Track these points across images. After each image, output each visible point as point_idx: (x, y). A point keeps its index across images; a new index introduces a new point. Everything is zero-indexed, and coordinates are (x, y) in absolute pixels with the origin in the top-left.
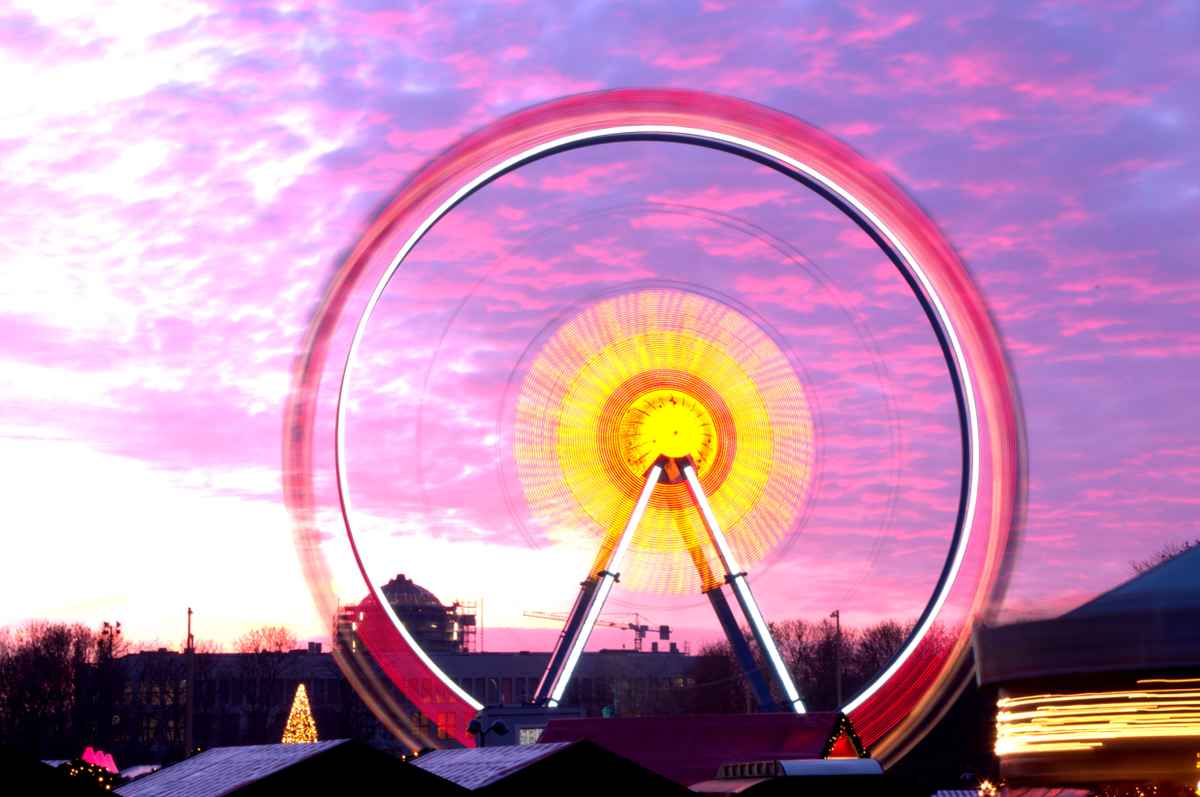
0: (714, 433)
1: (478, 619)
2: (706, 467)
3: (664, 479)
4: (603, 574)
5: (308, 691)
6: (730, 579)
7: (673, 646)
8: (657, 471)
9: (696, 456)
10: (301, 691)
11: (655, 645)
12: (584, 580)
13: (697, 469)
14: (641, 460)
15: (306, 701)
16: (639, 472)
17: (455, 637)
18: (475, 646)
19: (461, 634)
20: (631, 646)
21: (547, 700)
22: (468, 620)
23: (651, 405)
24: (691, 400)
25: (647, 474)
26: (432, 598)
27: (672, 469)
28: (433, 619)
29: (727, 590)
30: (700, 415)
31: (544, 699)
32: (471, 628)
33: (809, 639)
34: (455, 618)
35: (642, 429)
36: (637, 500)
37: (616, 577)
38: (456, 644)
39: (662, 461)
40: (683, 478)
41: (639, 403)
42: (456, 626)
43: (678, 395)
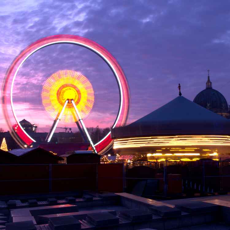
0: (77, 95)
1: (38, 127)
2: (76, 100)
3: (68, 103)
4: (58, 119)
5: (5, 139)
6: (79, 120)
7: (71, 131)
8: (67, 101)
9: (74, 99)
10: (4, 139)
11: (68, 131)
12: (54, 120)
13: (74, 101)
14: (64, 99)
15: (5, 141)
16: (64, 101)
17: (34, 130)
18: (37, 131)
19: (35, 129)
20: (64, 132)
21: (48, 141)
22: (36, 127)
23: (66, 90)
24: (73, 89)
25: (65, 102)
26: (30, 123)
27: (70, 101)
28: (30, 127)
29: (79, 122)
30: (75, 92)
31: (47, 140)
32: (37, 128)
33: (94, 131)
34: (34, 127)
35: (64, 94)
36: (63, 106)
37: (60, 120)
38: (34, 131)
39: (68, 100)
40: (71, 103)
41: (64, 89)
42: (34, 128)
43: (71, 88)
